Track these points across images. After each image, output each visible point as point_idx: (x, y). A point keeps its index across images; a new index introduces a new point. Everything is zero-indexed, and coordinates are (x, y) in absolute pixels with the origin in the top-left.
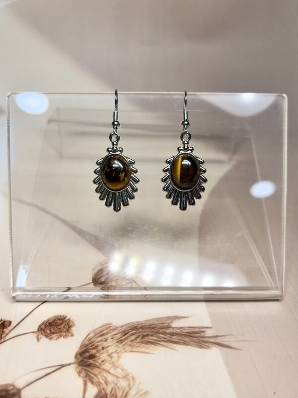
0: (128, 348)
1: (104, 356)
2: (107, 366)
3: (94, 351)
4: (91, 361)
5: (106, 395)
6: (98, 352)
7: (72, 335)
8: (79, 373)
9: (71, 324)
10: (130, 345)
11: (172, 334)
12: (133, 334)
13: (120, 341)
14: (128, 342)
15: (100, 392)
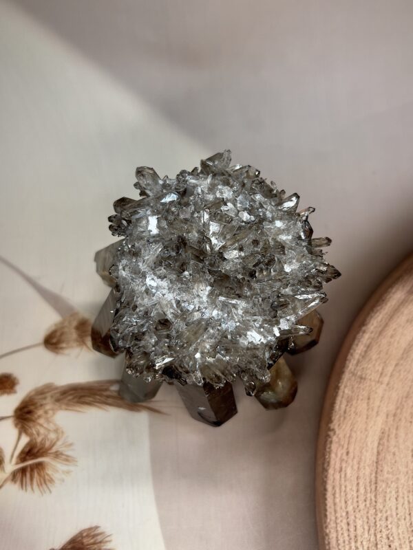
0: (64, 407)
1: (40, 412)
2: (41, 421)
3: (32, 408)
4: (28, 416)
5: (36, 443)
6: (36, 408)
7: (15, 392)
8: (16, 425)
9: (16, 381)
10: (67, 405)
11: (108, 397)
12: (71, 394)
13: (58, 400)
14: (65, 401)
15: (31, 441)
